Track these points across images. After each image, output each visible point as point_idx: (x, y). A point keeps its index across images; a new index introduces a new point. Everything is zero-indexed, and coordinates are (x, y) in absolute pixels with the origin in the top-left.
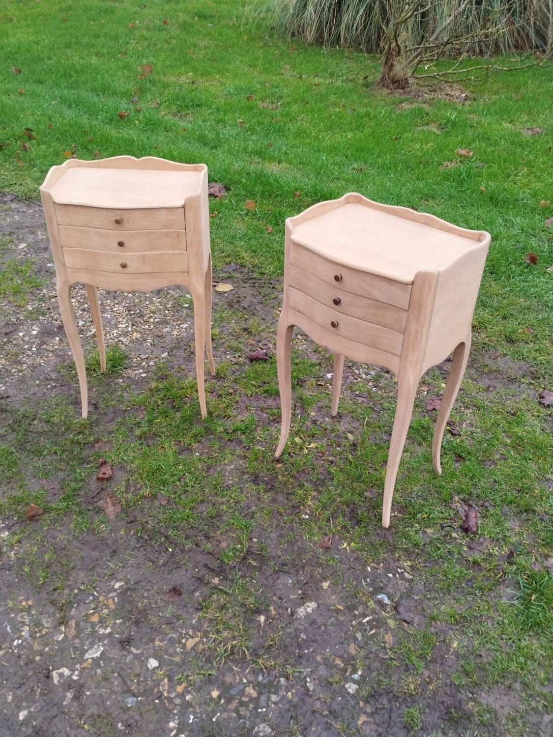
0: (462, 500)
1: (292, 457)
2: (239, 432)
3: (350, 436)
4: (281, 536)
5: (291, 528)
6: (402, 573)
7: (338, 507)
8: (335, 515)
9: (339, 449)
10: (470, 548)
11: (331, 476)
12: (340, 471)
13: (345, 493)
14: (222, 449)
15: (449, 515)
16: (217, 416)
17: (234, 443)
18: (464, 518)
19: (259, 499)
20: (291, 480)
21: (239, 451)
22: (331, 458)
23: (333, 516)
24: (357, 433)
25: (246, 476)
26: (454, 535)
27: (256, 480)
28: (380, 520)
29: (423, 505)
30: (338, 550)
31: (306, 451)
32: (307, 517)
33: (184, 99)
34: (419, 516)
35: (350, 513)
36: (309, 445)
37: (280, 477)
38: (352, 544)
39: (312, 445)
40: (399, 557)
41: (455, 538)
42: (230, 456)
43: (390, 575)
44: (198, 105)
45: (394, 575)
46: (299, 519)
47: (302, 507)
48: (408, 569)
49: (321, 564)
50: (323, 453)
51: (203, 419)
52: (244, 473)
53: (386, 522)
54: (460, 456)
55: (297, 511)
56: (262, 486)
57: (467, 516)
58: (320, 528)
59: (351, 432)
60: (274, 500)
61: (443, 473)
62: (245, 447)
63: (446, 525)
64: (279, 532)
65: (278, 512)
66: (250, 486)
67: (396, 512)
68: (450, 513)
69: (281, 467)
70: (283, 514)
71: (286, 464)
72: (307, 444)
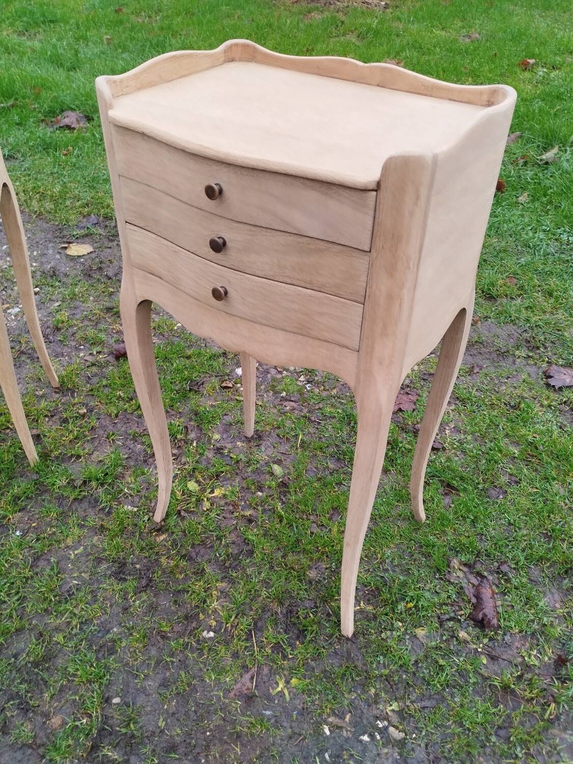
0: (465, 565)
1: (183, 518)
2: (94, 484)
3: (277, 469)
4: (165, 684)
5: (183, 664)
6: (386, 728)
7: (264, 609)
8: (259, 624)
9: (260, 494)
10: (493, 658)
11: (250, 547)
12: (265, 535)
13: (274, 578)
14: (63, 516)
15: (449, 597)
16: (57, 458)
17: (85, 505)
18: (474, 600)
19: (125, 609)
20: (183, 563)
21: (93, 519)
22: (248, 513)
23: (257, 627)
24: (288, 463)
25: (104, 566)
26: (462, 634)
27: (121, 571)
28: (338, 623)
29: (404, 584)
30: (269, 698)
31: (206, 505)
32: (212, 634)
33: (32, 13)
34: (401, 606)
35: (286, 616)
36: (212, 492)
37: (163, 560)
38: (294, 681)
39: (217, 492)
40: (376, 695)
41: (466, 642)
42: (76, 531)
43: (366, 738)
44: (51, 21)
45: (372, 736)
46: (198, 642)
47: (201, 616)
48: (395, 719)
49: (239, 736)
50: (235, 505)
51: (32, 465)
52: (99, 560)
53: (348, 627)
54: (449, 485)
55: (194, 625)
56: (131, 584)
57: (478, 596)
58: (235, 655)
59: (279, 462)
60: (152, 608)
61: (427, 518)
62: (103, 509)
63: (447, 616)
64: (161, 676)
65: (159, 633)
66: (111, 587)
67: (362, 602)
68: (450, 591)
69: (165, 540)
70: (169, 635)
71: (173, 533)
72: (209, 491)
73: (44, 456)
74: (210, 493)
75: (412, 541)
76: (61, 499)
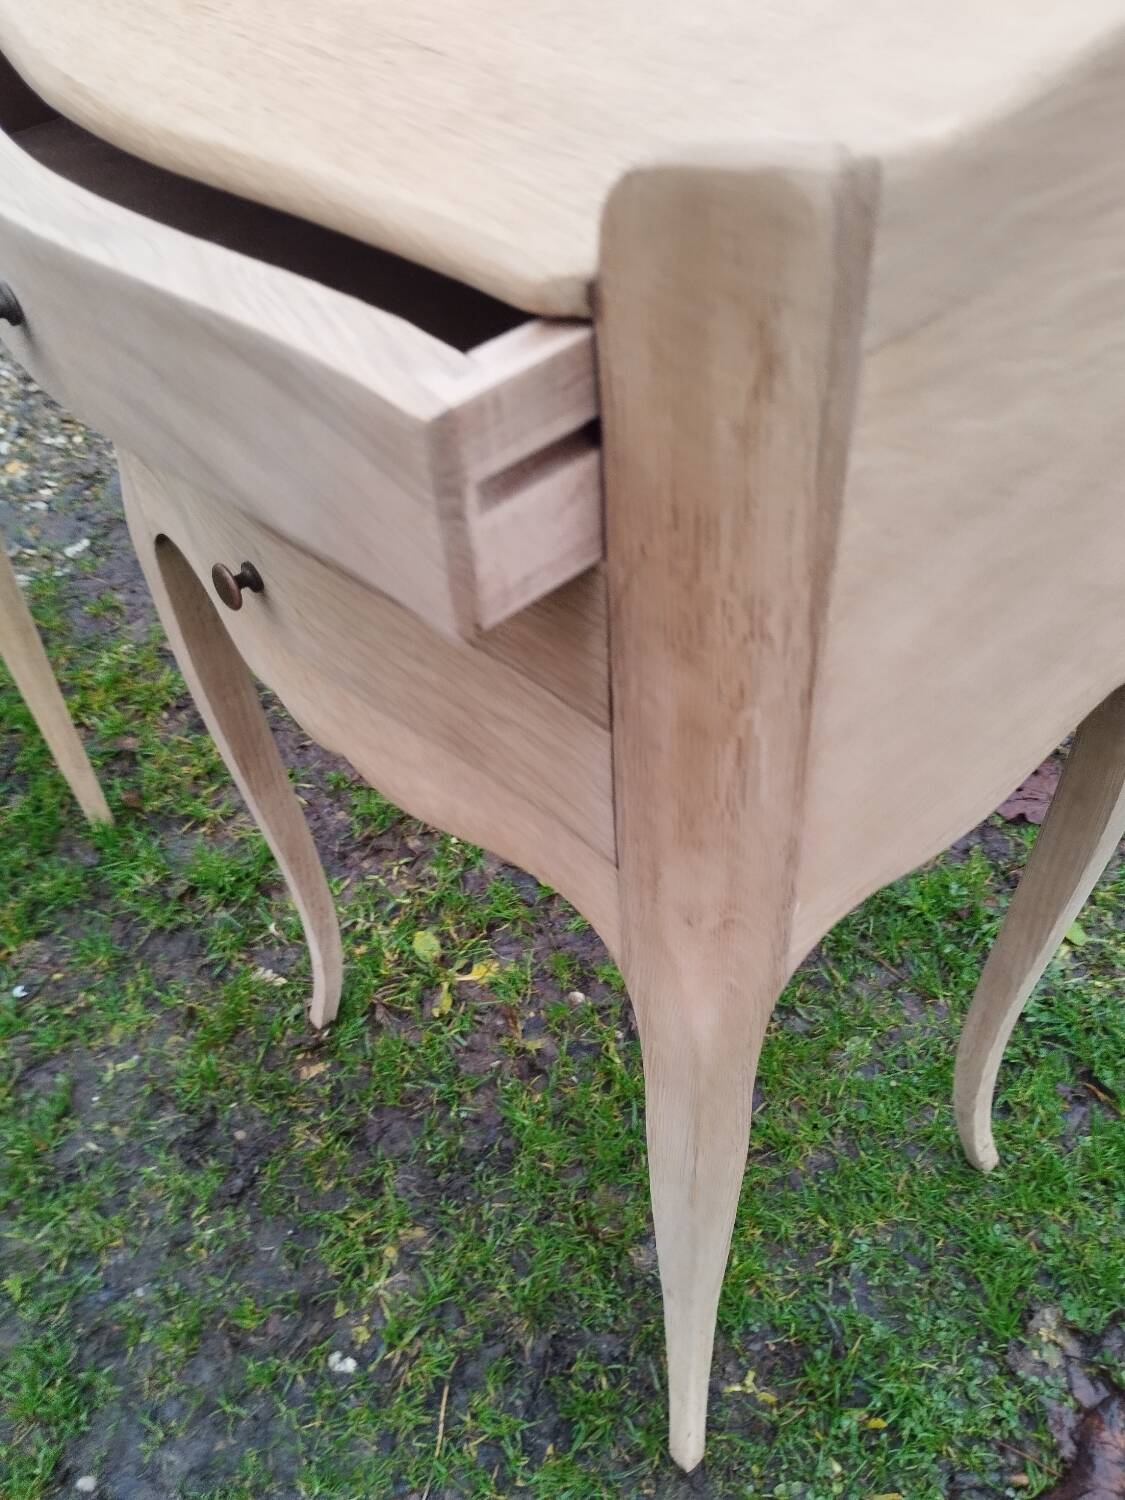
0: (1075, 1332)
1: (377, 1028)
2: (209, 898)
4: (203, 1472)
5: (260, 1431)
7: (493, 1332)
8: (471, 1370)
9: (579, 996)
11: (508, 1143)
12: (557, 1117)
13: (540, 1244)
14: (121, 966)
15: (997, 1421)
16: (156, 814)
17: (178, 947)
18: (1068, 1450)
19: (178, 1243)
20: (342, 1152)
21: (183, 991)
22: (534, 1044)
23: (460, 1378)
25: (168, 1117)
27: (196, 1145)
28: (660, 1430)
29: (880, 1351)
31: (444, 1002)
32: (350, 1365)
34: (851, 1420)
35: (541, 1363)
36: (467, 969)
37: (300, 1129)
39: (478, 974)
42: (135, 1010)
46: (311, 1377)
47: (340, 1310)
50: (510, 1015)
51: (94, 828)
52: (160, 1100)
53: (689, 1443)
54: (1091, 1076)
55: (316, 1328)
56: (207, 1181)
57: (1084, 1440)
58: (388, 1441)
60: (238, 1257)
61: (1003, 1162)
62: (210, 966)
63: (976, 1480)
64: (200, 1447)
65: (231, 1328)
66: (161, 1173)
67: (751, 1375)
68: (1007, 1405)
69: (319, 1078)
70: (252, 1340)
71: (342, 1064)
72: (460, 964)
73: (124, 812)
74: (460, 971)
75: (941, 1226)
76: (127, 922)
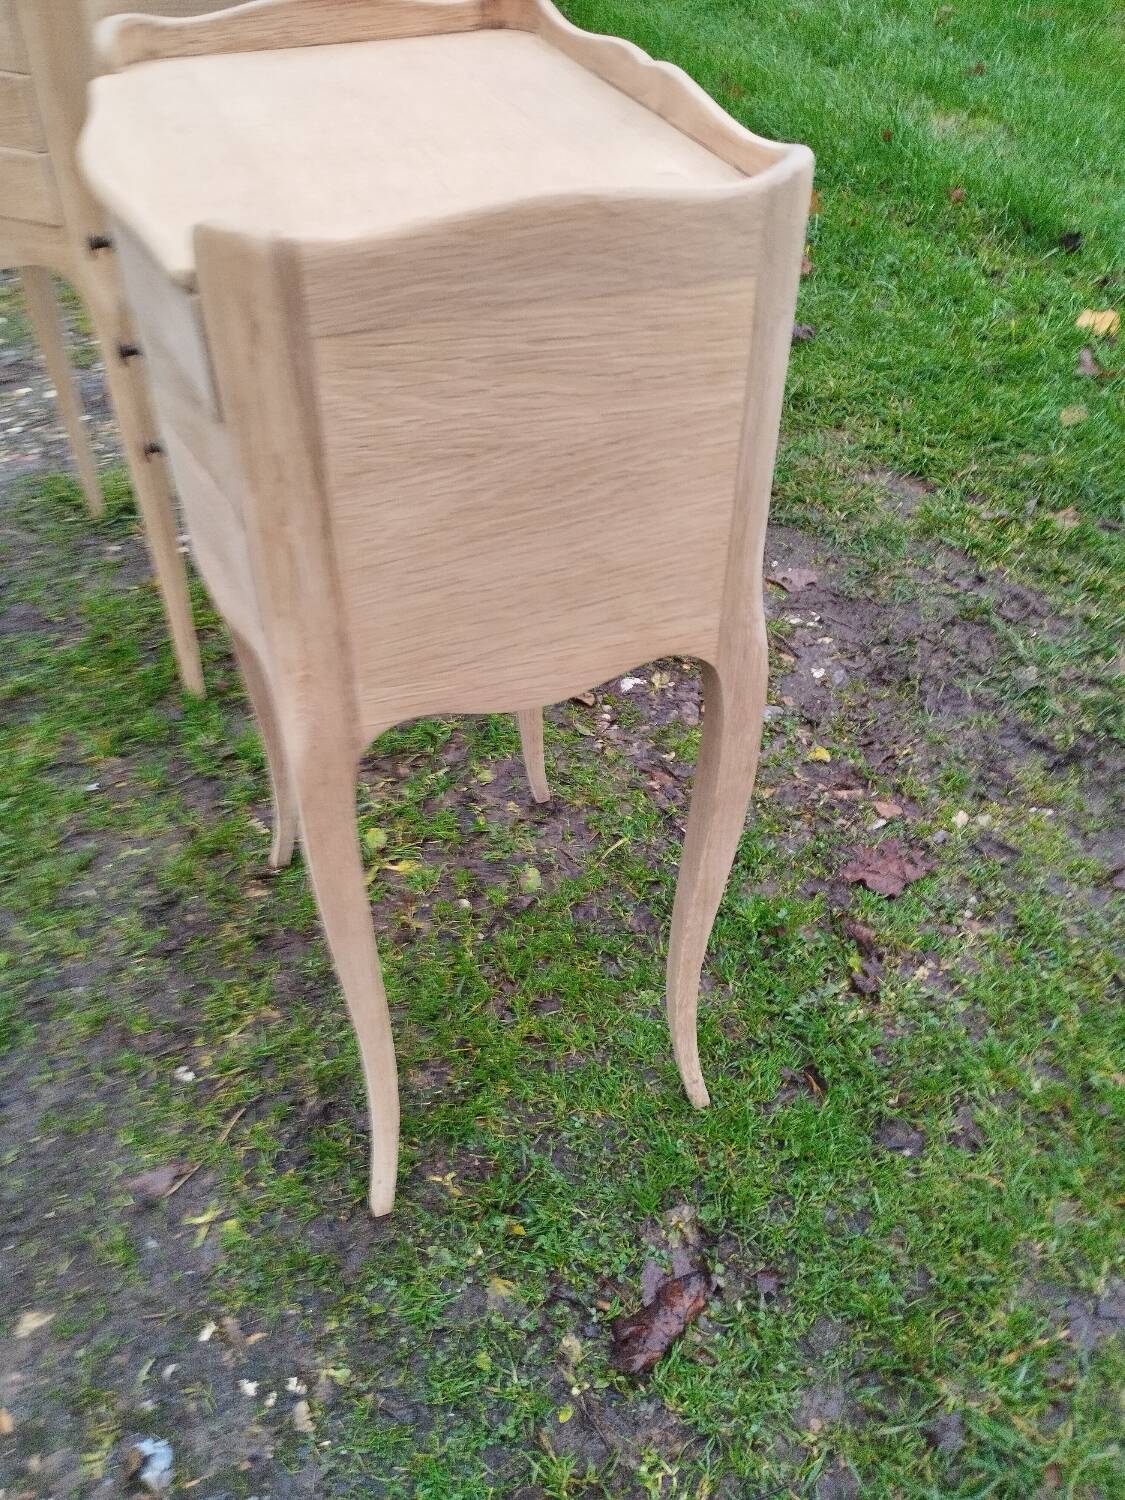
0: (701, 1230)
2: (243, 764)
3: (532, 878)
4: (65, 1106)
5: (112, 1095)
6: (296, 1398)
8: (265, 1106)
9: (466, 903)
10: (585, 1421)
14: (163, 790)
15: (610, 1264)
16: (236, 700)
17: (207, 790)
18: (649, 1299)
19: (116, 969)
20: (248, 947)
21: (196, 819)
22: (417, 924)
23: (255, 1108)
24: (557, 878)
25: (148, 891)
26: (571, 1343)
27: (160, 910)
30: (173, 1223)
31: (369, 879)
32: (189, 1077)
34: (502, 1222)
35: (313, 1118)
36: (397, 862)
37: (230, 927)
38: (231, 1224)
39: (402, 867)
40: (332, 1335)
41: (563, 1359)
42: (159, 821)
43: (250, 1388)
45: (262, 1393)
46: (161, 1076)
47: (199, 1042)
48: (322, 1393)
49: (83, 1247)
50: (410, 899)
52: (148, 879)
54: (818, 1070)
55: (180, 1047)
56: (158, 936)
57: (663, 1296)
58: (189, 1129)
59: (545, 869)
60: (150, 990)
62: (223, 808)
63: (573, 1295)
64: (71, 1091)
65: (124, 1030)
66: (127, 922)
67: (453, 1174)
68: (623, 1256)
69: (258, 899)
70: (136, 1042)
71: (279, 894)
72: (393, 857)
73: (213, 693)
74: (391, 862)
75: (641, 1129)
76: (183, 764)
